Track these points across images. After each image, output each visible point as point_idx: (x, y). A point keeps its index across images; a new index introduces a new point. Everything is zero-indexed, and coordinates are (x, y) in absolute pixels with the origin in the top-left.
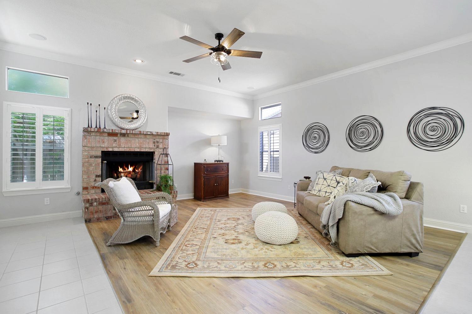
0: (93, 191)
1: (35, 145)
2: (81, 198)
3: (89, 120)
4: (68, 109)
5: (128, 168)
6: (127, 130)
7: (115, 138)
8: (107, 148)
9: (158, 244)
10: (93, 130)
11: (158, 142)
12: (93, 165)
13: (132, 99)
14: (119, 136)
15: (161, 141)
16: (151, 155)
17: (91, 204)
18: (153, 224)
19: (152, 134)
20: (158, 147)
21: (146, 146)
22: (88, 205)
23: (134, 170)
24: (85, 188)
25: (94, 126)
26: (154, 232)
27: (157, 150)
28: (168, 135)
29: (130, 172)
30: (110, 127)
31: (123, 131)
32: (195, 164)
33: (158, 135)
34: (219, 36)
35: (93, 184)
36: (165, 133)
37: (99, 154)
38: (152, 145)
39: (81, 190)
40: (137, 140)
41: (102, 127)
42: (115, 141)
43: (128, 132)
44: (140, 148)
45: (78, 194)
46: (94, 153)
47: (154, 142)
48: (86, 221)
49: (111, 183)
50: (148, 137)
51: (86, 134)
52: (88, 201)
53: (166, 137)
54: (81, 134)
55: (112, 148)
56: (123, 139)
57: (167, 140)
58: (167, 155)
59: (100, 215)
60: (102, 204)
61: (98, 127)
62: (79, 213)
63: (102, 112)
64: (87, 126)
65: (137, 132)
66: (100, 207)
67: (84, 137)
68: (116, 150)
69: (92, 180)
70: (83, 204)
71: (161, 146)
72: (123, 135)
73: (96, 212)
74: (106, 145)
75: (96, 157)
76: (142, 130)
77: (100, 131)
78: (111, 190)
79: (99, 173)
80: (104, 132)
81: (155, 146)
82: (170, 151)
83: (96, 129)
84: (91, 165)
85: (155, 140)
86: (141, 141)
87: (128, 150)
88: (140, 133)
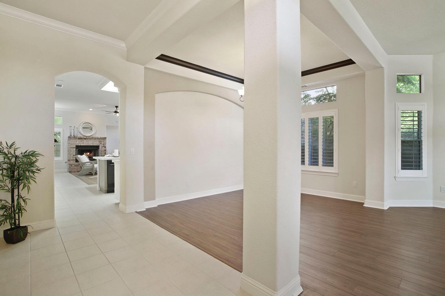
0: (72, 162)
2: (67, 164)
3: (71, 133)
4: (62, 129)
5: (87, 153)
6: (87, 136)
8: (78, 144)
9: (94, 175)
11: (101, 141)
13: (89, 123)
14: (83, 139)
15: (103, 141)
16: (98, 147)
17: (72, 166)
18: (92, 169)
19: (98, 138)
20: (101, 143)
21: (96, 143)
22: (70, 166)
23: (90, 154)
24: (69, 160)
25: (72, 135)
26: (93, 171)
27: (101, 145)
28: (106, 138)
29: (88, 155)
30: (79, 136)
31: (85, 137)
33: (101, 138)
34: (117, 107)
35: (72, 159)
36: (104, 137)
37: (75, 147)
39: (67, 161)
40: (91, 141)
41: (76, 136)
42: (82, 141)
43: (87, 137)
44: (93, 144)
45: (66, 162)
46: (72, 146)
47: (99, 142)
48: (69, 172)
49: (79, 156)
50: (96, 139)
51: (69, 139)
52: (70, 164)
54: (67, 139)
55: (80, 144)
56: (85, 141)
57: (105, 141)
58: (105, 147)
59: (75, 170)
60: (76, 166)
62: (67, 170)
63: (76, 129)
64: (69, 136)
65: (91, 137)
66: (75, 167)
67: (69, 140)
68: (82, 145)
69: (72, 157)
70: (68, 166)
71: (102, 143)
72: (85, 139)
73: (74, 169)
74: (78, 143)
75: (73, 148)
76: (93, 136)
77: (75, 137)
78: (79, 158)
79: (75, 154)
80: (76, 138)
82: (107, 146)
83: (73, 137)
84: (71, 151)
85: (99, 140)
86: (93, 141)
87: (87, 145)
88: (93, 138)
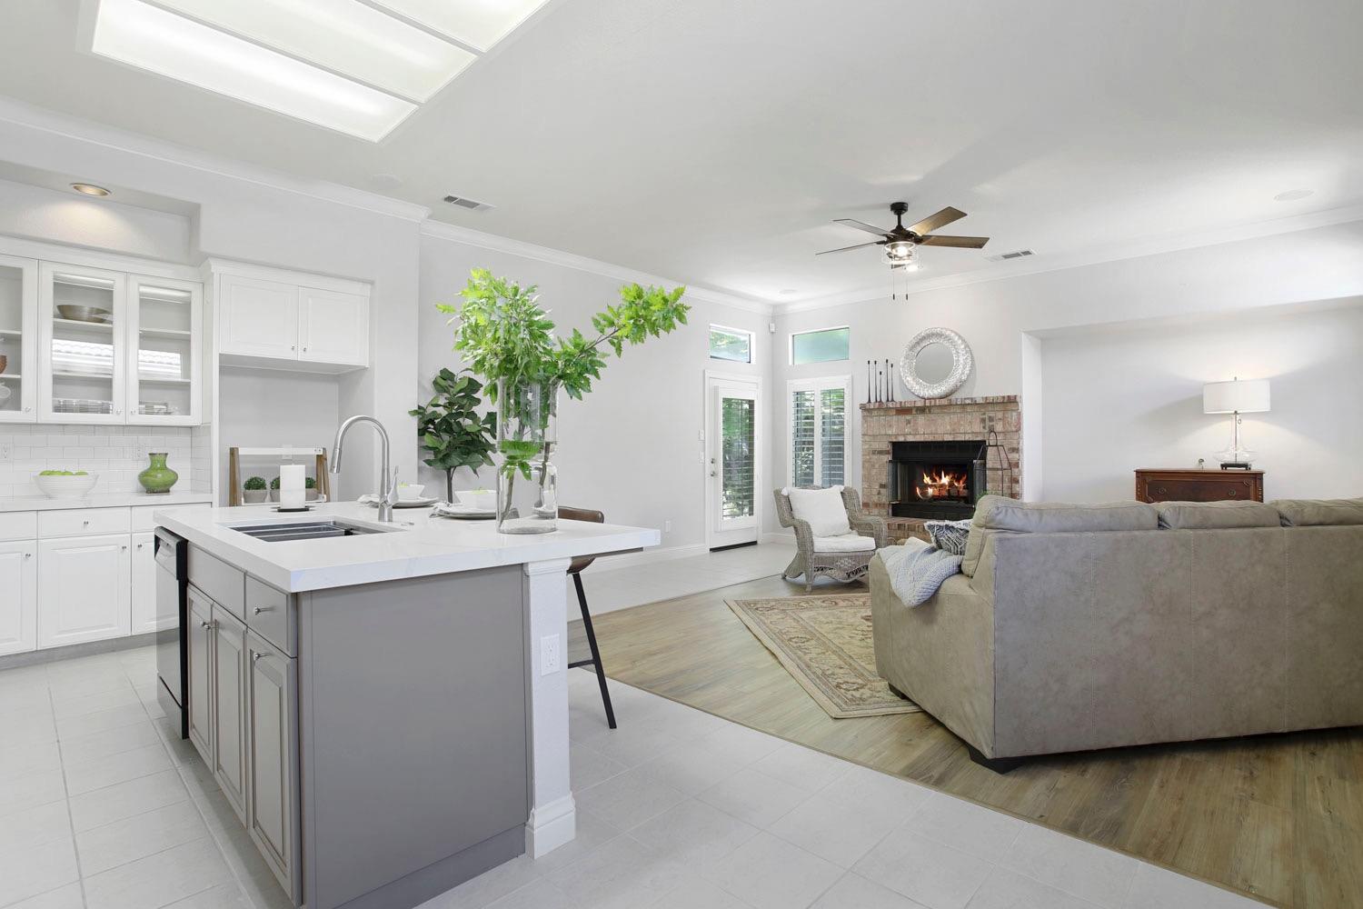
0: (875, 511)
1: (813, 436)
4: (848, 377)
5: (940, 478)
6: (928, 399)
7: (908, 417)
8: (897, 435)
10: (872, 407)
11: (991, 419)
12: (877, 466)
13: (944, 336)
14: (914, 412)
15: (1000, 415)
16: (978, 448)
19: (975, 404)
20: (992, 430)
21: (965, 429)
23: (951, 485)
25: (873, 400)
27: (991, 436)
28: (1015, 400)
29: (942, 486)
30: (900, 398)
31: (922, 404)
32: (1138, 472)
33: (988, 403)
34: (899, 208)
35: (875, 499)
36: (1004, 397)
37: (886, 446)
38: (977, 427)
40: (947, 419)
41: (884, 400)
42: (909, 422)
43: (930, 403)
44: (954, 432)
46: (876, 446)
47: (983, 421)
50: (969, 409)
51: (865, 414)
53: (1012, 406)
55: (904, 435)
56: (921, 419)
57: (1014, 414)
61: (878, 400)
64: (867, 401)
65: (948, 400)
67: (864, 418)
68: (910, 439)
69: (875, 492)
71: (1000, 427)
72: (922, 410)
74: (893, 431)
75: (881, 452)
76: (952, 396)
77: (882, 408)
80: (888, 408)
81: (984, 427)
83: (877, 405)
84: (873, 466)
85: (984, 414)
86: (955, 418)
87: (930, 438)
88: (955, 403)
